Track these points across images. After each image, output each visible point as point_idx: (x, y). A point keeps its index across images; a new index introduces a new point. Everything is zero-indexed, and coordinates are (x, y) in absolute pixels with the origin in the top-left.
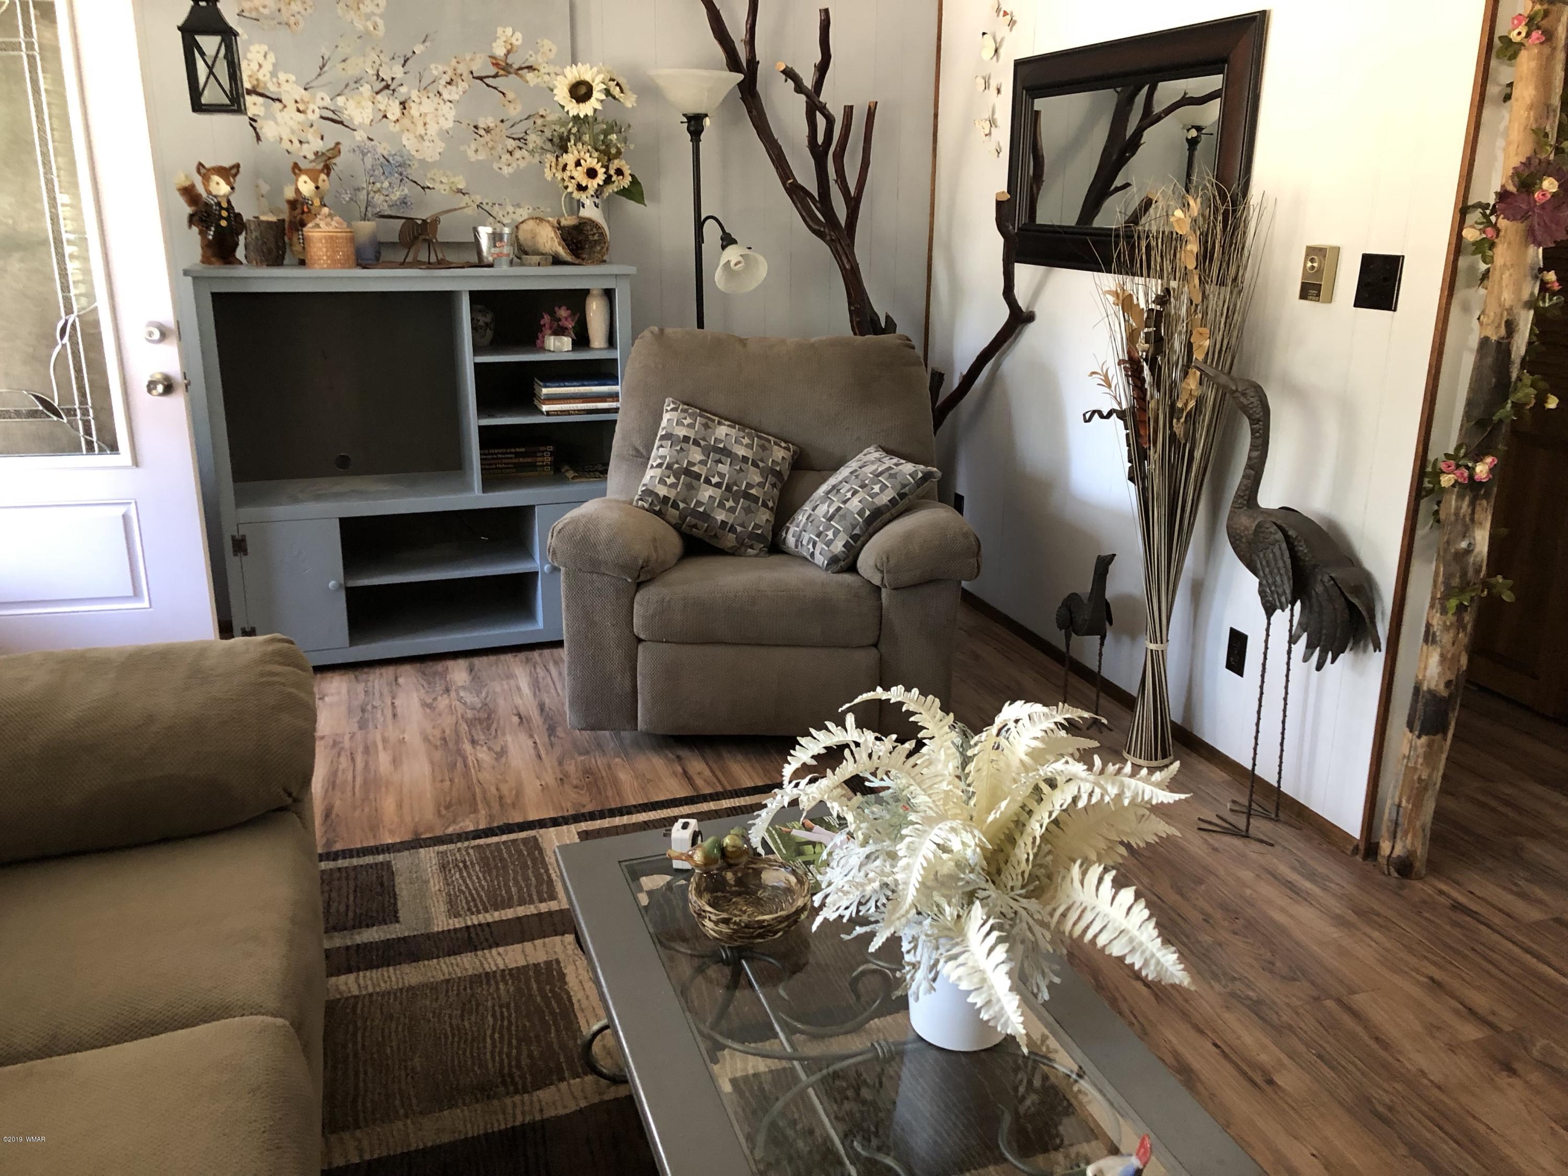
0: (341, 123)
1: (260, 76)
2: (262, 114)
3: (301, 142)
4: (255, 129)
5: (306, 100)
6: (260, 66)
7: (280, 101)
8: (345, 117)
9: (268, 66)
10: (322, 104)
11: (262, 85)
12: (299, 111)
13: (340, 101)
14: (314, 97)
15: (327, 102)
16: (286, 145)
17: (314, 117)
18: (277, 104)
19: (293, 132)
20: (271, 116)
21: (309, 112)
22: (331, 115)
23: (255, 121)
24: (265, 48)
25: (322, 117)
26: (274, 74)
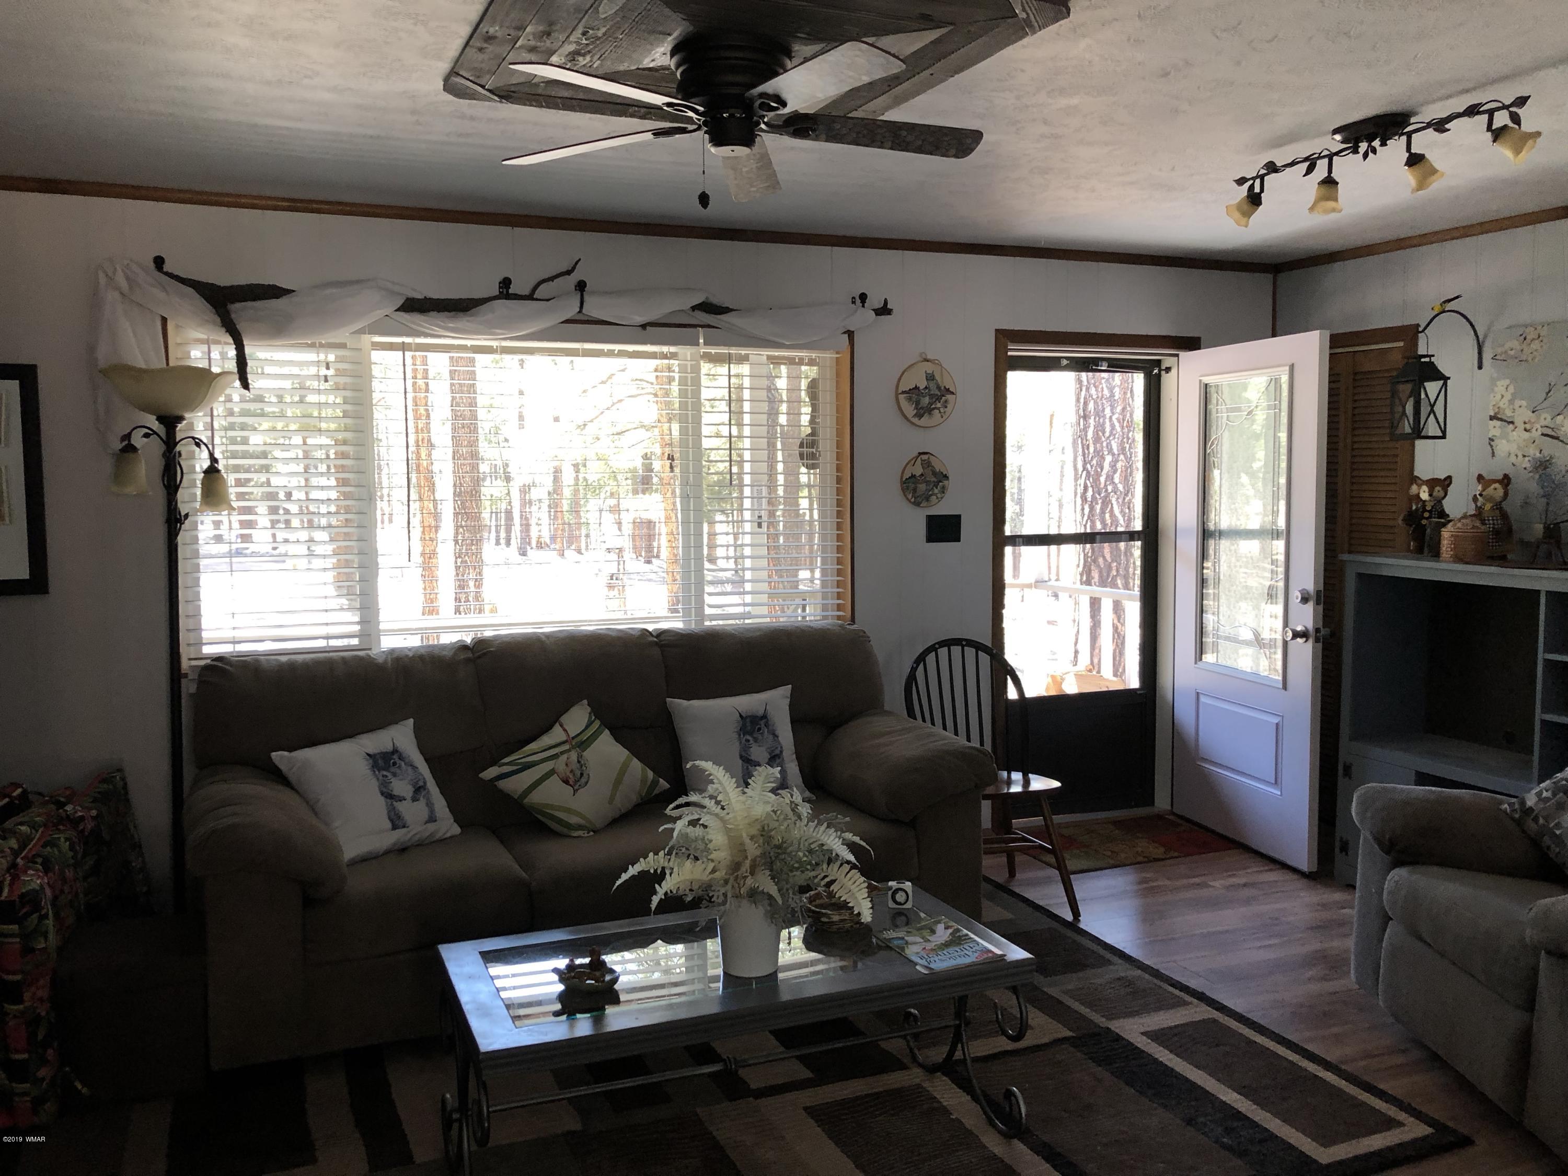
0: (1557, 438)
1: (1501, 405)
2: (1498, 434)
3: (1524, 456)
4: (1492, 446)
5: (1533, 421)
6: (1503, 396)
7: (1512, 423)
8: (1560, 434)
9: (1508, 396)
10: (1544, 423)
11: (1501, 411)
12: (1525, 430)
13: (1560, 418)
14: (1538, 418)
15: (1548, 422)
16: (1513, 459)
17: (1536, 434)
18: (1511, 425)
19: (1519, 448)
20: (1504, 436)
21: (1534, 430)
22: (1549, 432)
23: (1493, 440)
24: (1507, 382)
25: (1543, 434)
26: (1511, 402)
